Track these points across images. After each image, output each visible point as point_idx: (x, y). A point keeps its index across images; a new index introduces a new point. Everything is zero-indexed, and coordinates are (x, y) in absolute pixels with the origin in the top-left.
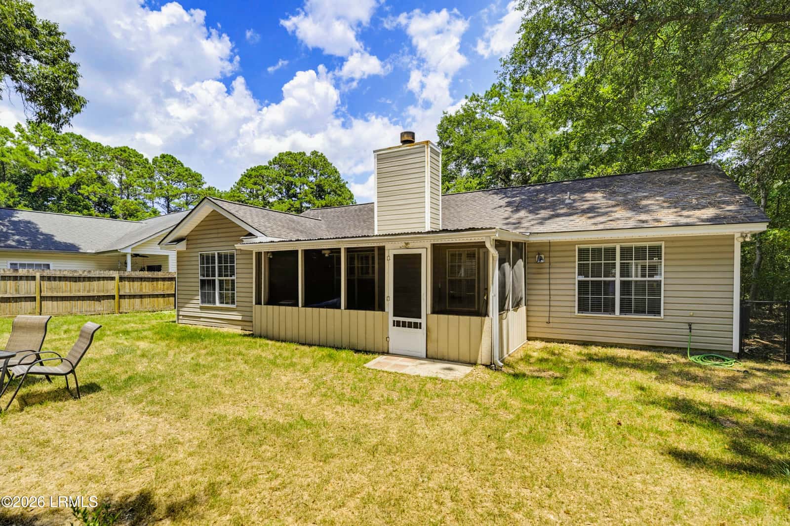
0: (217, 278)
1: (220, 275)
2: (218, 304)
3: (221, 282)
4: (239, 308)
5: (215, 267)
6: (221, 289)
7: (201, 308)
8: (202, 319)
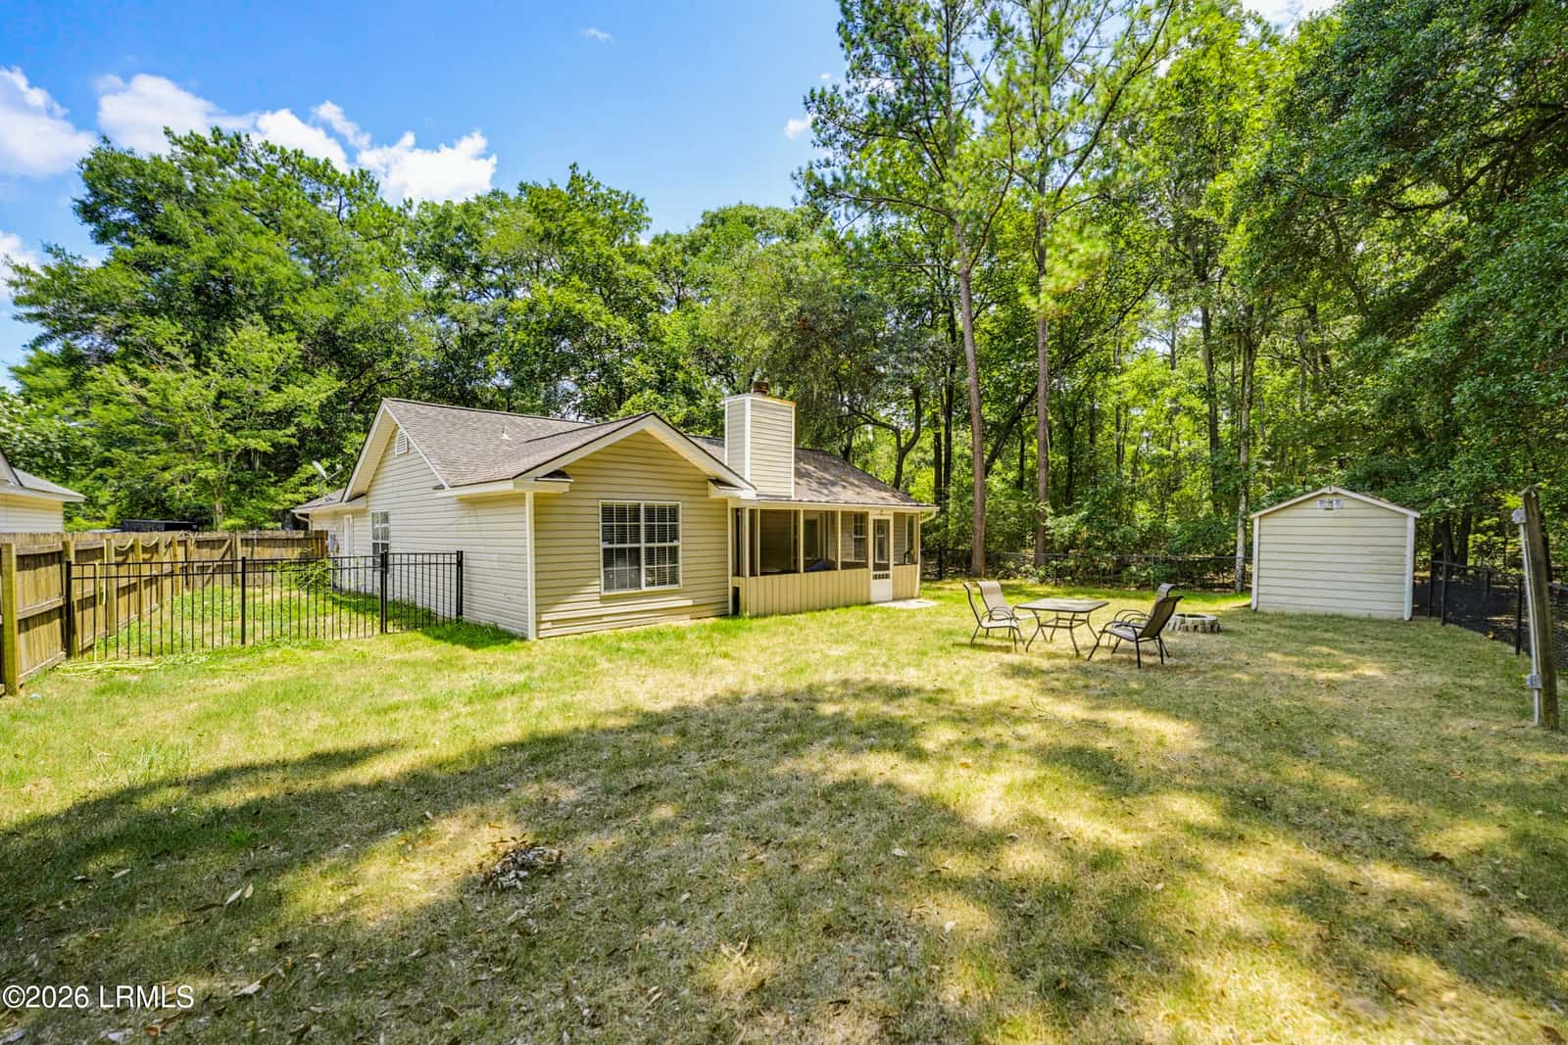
0: (643, 545)
1: (650, 540)
2: (644, 589)
3: (650, 551)
4: (688, 589)
5: (638, 527)
6: (650, 561)
7: (603, 599)
8: (605, 619)
